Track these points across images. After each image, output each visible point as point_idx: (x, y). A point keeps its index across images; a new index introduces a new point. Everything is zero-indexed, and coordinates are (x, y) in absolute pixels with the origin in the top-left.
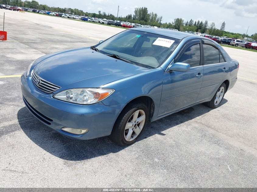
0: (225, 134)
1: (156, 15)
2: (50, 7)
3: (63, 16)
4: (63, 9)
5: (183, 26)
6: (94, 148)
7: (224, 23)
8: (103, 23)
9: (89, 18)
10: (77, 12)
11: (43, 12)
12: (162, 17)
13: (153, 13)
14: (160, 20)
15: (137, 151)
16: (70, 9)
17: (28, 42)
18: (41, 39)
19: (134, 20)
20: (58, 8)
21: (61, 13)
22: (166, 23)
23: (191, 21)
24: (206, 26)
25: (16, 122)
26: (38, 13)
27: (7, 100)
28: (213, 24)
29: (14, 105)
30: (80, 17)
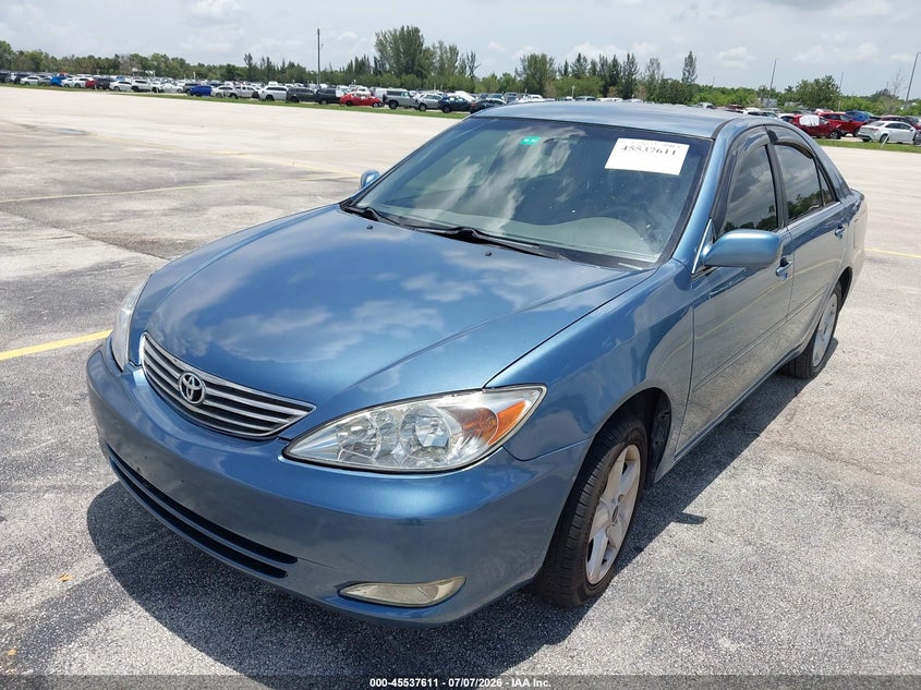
0: (903, 476)
1: (453, 51)
2: (59, 58)
3: (113, 85)
4: (107, 59)
5: (554, 79)
6: (467, 637)
7: (690, 57)
8: (270, 98)
9: (216, 85)
10: (163, 65)
11: (36, 77)
12: (473, 57)
13: (441, 44)
14: (472, 69)
15: (638, 620)
16: (136, 56)
17: (17, 203)
18: (62, 182)
19: (379, 77)
20: (91, 57)
21: (105, 77)
22: (494, 76)
23: (579, 60)
24: (631, 74)
25: (94, 568)
26: (17, 82)
27: (20, 467)
28: (654, 63)
29: (54, 487)
30: (181, 84)
